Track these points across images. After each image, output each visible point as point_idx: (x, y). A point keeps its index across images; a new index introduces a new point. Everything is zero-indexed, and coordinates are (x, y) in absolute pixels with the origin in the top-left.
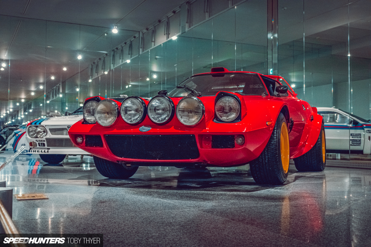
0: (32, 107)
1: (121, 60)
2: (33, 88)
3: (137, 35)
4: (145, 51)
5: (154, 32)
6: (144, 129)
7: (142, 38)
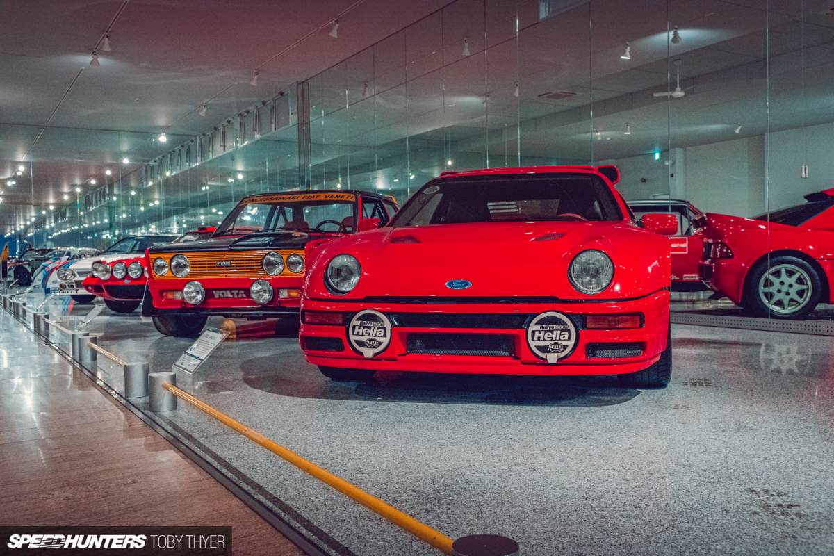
0: (68, 215)
2: (66, 189)
3: (194, 139)
6: (127, 282)
7: (199, 144)
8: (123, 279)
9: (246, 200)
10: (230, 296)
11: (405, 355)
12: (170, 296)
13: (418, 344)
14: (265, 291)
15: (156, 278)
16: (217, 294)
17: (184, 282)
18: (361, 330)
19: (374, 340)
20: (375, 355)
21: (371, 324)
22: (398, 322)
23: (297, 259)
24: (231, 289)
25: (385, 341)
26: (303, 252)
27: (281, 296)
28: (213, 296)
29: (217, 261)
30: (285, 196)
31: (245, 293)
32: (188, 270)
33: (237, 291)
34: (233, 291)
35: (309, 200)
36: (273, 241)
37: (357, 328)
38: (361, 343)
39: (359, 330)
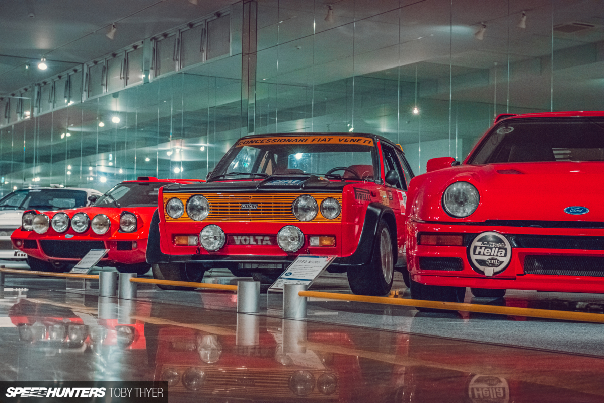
1: (51, 105)
3: (79, 68)
4: (91, 98)
5: (106, 70)
6: (69, 236)
7: (87, 74)
8: (64, 233)
9: (244, 141)
10: (253, 243)
11: (522, 275)
12: (183, 241)
13: (536, 264)
14: (293, 239)
15: (168, 221)
16: (237, 240)
17: (202, 226)
18: (482, 251)
19: (495, 259)
20: (495, 273)
21: (492, 245)
22: (516, 243)
23: (333, 204)
24: (254, 236)
25: (506, 260)
26: (340, 196)
27: (312, 244)
28: (233, 241)
29: (241, 203)
30: (291, 138)
31: (270, 240)
32: (206, 213)
33: (261, 238)
34: (257, 238)
35: (319, 142)
36: (305, 184)
37: (478, 248)
38: (482, 263)
39: (480, 250)
